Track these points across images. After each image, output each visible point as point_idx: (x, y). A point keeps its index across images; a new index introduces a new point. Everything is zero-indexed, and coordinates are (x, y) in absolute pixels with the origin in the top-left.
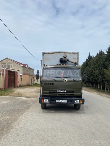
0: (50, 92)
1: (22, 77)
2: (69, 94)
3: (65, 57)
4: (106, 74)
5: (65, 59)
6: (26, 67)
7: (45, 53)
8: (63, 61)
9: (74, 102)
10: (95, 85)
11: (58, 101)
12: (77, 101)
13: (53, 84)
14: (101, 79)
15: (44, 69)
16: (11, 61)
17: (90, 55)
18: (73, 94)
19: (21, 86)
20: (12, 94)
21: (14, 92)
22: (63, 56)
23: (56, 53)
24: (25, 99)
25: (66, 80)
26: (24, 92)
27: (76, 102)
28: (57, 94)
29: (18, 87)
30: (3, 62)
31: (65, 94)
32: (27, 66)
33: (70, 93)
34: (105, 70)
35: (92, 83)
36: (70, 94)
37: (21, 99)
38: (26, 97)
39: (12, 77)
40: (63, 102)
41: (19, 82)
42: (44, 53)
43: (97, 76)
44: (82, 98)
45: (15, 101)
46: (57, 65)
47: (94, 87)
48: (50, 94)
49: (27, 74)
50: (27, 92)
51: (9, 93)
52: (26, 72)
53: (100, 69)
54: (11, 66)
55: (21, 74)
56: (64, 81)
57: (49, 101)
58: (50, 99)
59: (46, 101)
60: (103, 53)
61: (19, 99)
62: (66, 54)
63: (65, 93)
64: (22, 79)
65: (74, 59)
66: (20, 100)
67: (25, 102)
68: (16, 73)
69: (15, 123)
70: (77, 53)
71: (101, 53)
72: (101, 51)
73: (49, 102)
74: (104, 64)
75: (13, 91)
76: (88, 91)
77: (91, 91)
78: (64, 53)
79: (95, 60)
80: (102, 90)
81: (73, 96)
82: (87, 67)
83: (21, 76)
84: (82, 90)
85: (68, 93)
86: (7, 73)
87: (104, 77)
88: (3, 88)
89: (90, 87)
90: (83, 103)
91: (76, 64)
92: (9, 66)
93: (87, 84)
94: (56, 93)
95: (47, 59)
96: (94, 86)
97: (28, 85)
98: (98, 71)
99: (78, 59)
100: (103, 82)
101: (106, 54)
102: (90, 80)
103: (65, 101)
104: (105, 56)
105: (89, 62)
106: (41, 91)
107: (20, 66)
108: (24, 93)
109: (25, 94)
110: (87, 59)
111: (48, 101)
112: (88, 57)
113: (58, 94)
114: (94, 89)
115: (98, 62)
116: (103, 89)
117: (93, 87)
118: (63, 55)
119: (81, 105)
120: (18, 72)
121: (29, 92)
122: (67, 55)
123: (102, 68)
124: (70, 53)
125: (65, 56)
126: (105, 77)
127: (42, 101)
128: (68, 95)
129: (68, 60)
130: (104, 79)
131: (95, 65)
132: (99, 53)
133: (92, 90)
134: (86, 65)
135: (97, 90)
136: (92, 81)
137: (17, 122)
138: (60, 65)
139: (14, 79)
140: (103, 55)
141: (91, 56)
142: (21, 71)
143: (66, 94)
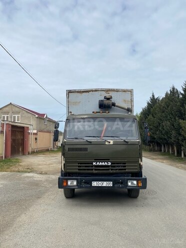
0: (79, 167)
1: (38, 137)
2: (117, 170)
3: (108, 99)
4: (183, 128)
5: (108, 101)
6: (44, 119)
7: (72, 92)
8: (106, 106)
9: (127, 185)
10: (165, 147)
11: (95, 184)
12: (132, 183)
13: (86, 149)
14: (175, 137)
15: (68, 120)
16: (17, 109)
17: (153, 96)
18: (125, 169)
19: (35, 153)
20: (16, 167)
21: (20, 164)
22: (105, 98)
23: (92, 91)
24: (37, 177)
25: (109, 142)
26: (40, 163)
27: (130, 184)
28: (92, 170)
29: (29, 153)
30: (5, 110)
31: (109, 170)
32: (45, 117)
33: (118, 166)
34: (181, 121)
35: (159, 145)
36: (120, 170)
37: (31, 177)
38: (41, 174)
39: (19, 137)
40: (104, 185)
41: (32, 145)
42: (69, 92)
43: (167, 133)
44: (142, 176)
45: (18, 182)
46: (93, 112)
47: (163, 151)
48: (79, 170)
49: (46, 130)
50: (44, 163)
51: (11, 166)
52: (43, 127)
53: (173, 119)
54: (18, 117)
55: (35, 131)
56: (107, 143)
57: (77, 183)
58: (79, 181)
59: (72, 183)
60: (177, 91)
61: (27, 177)
62: (110, 92)
63: (108, 166)
64: (36, 139)
65: (125, 101)
66: (28, 180)
67: (36, 184)
68: (25, 129)
69: (6, 232)
70: (131, 91)
71: (174, 92)
72: (173, 89)
73: (77, 185)
74: (180, 111)
75: (18, 162)
76: (153, 159)
77: (159, 159)
78: (107, 91)
79: (163, 104)
80: (177, 156)
81: (125, 173)
82: (150, 117)
83: (34, 134)
84: (141, 161)
85: (115, 167)
86: (10, 129)
87: (180, 134)
88: (2, 157)
89: (156, 151)
90: (144, 187)
91: (129, 110)
92: (14, 117)
93: (150, 145)
94: (92, 167)
95: (75, 103)
96: (163, 149)
97: (48, 150)
98: (169, 123)
99: (132, 101)
100: (178, 143)
101: (182, 94)
102: (155, 138)
103: (110, 184)
104: (181, 96)
105: (152, 107)
106: (63, 164)
107: (34, 116)
108: (39, 165)
109: (40, 167)
110: (148, 103)
111: (75, 183)
112: (151, 100)
113: (95, 170)
114: (163, 155)
115: (168, 107)
116: (179, 154)
117: (161, 151)
118: (105, 94)
119: (140, 190)
120: (30, 127)
121: (48, 162)
122: (111, 94)
123: (177, 118)
124: (117, 91)
125: (108, 96)
126: (183, 133)
127: (65, 184)
128: (115, 171)
129: (114, 105)
130: (180, 138)
131: (163, 112)
132: (169, 92)
133: (160, 157)
134: (146, 113)
135: (168, 157)
136: (159, 142)
137: (11, 230)
138: (99, 112)
139: (23, 140)
140: (177, 95)
141: (156, 97)
142: (35, 126)
143: (112, 170)
